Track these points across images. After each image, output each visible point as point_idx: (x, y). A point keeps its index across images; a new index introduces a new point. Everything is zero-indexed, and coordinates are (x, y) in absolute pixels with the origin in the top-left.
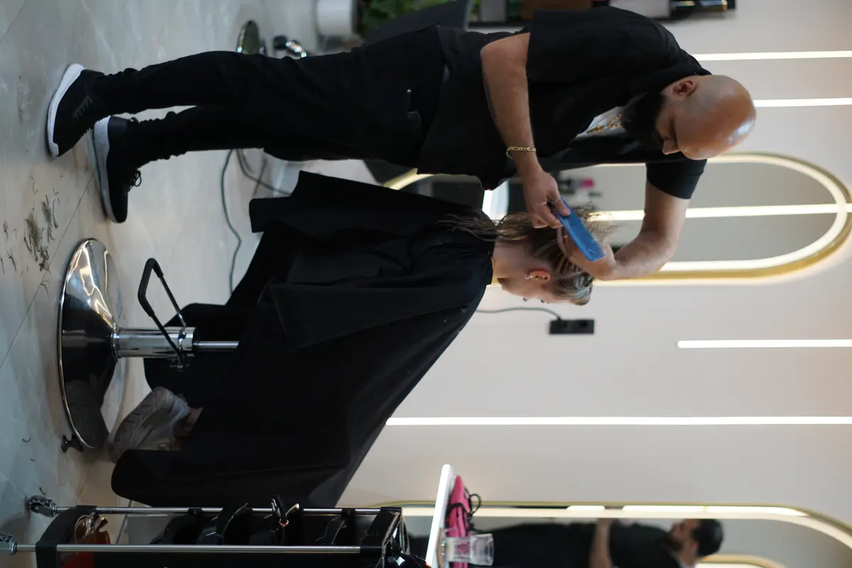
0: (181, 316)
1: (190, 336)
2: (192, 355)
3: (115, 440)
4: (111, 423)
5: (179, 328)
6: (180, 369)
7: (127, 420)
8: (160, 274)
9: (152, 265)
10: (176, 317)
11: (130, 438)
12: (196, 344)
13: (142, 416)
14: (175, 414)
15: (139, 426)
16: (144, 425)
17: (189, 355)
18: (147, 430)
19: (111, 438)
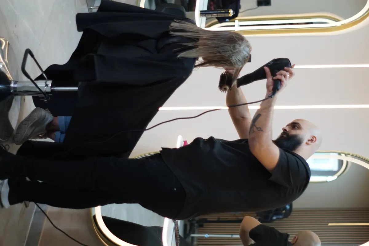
0: (44, 75)
1: (50, 85)
2: (51, 95)
3: (16, 133)
4: (14, 124)
5: (44, 81)
6: (46, 101)
7: (22, 123)
8: (32, 56)
9: (28, 52)
10: (42, 75)
11: (24, 133)
12: (53, 89)
13: (30, 122)
14: (47, 120)
15: (29, 127)
16: (32, 126)
17: (50, 95)
18: (33, 129)
19: (15, 132)
